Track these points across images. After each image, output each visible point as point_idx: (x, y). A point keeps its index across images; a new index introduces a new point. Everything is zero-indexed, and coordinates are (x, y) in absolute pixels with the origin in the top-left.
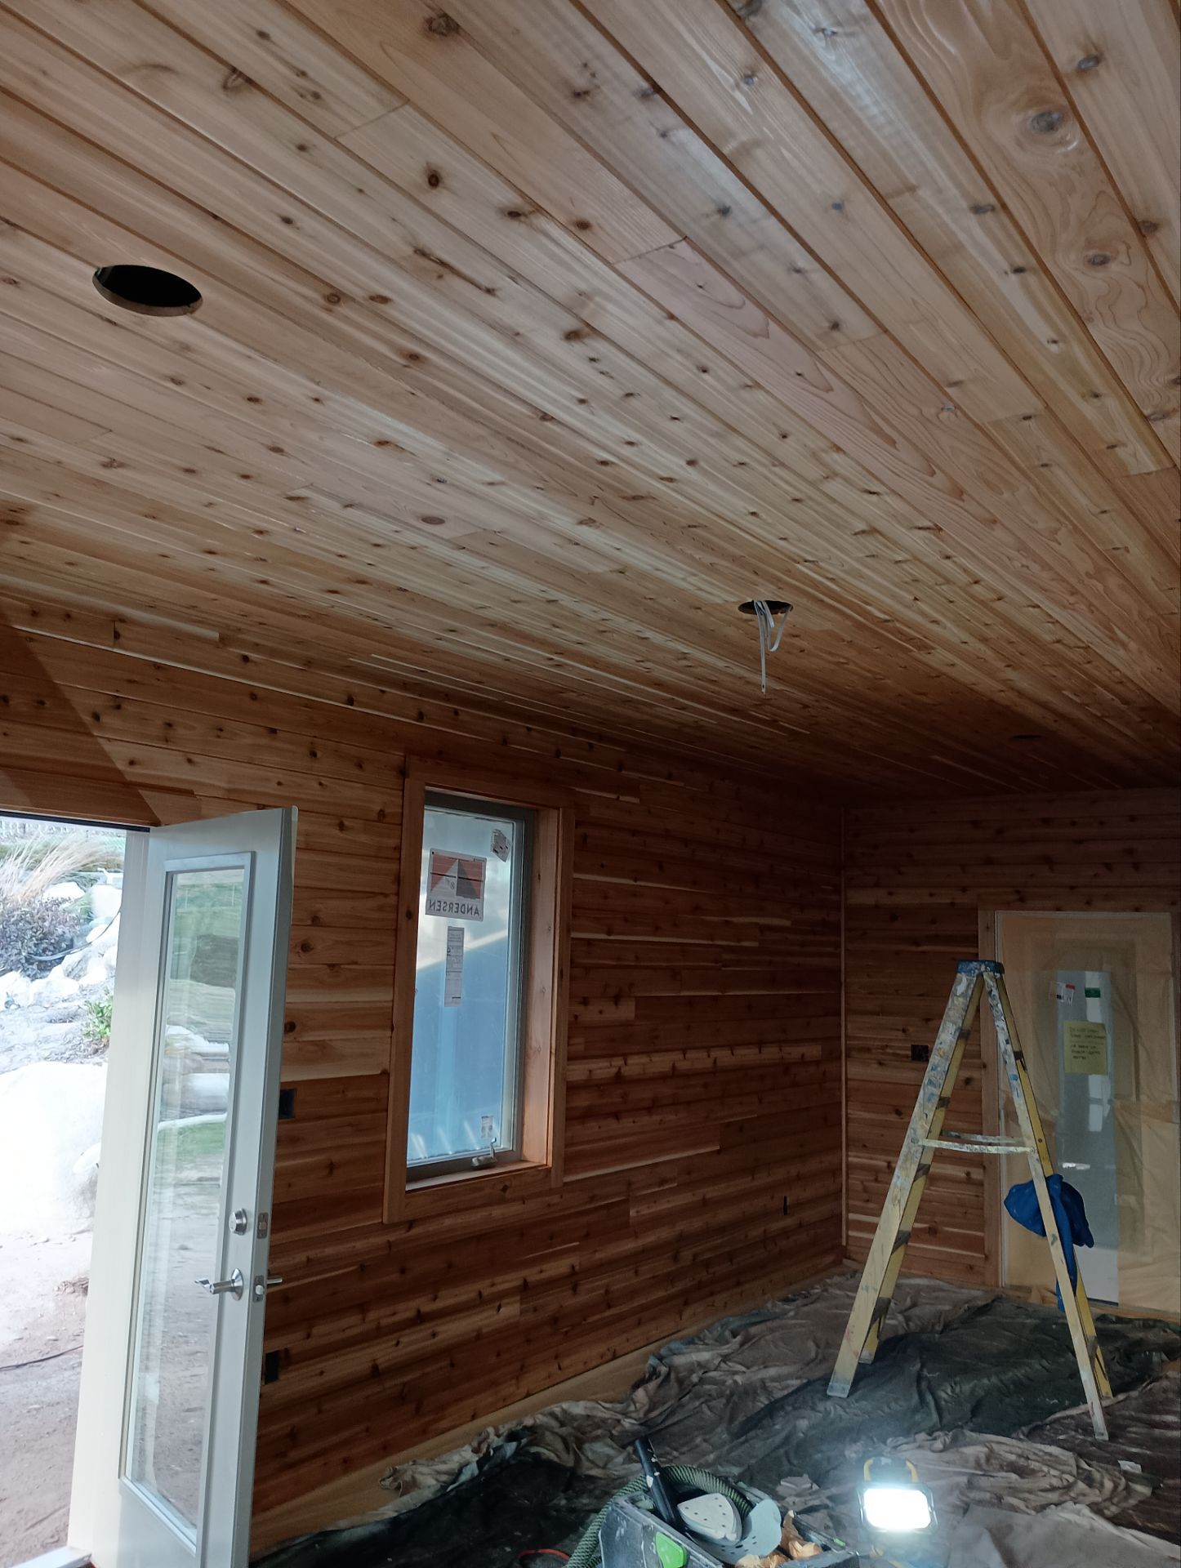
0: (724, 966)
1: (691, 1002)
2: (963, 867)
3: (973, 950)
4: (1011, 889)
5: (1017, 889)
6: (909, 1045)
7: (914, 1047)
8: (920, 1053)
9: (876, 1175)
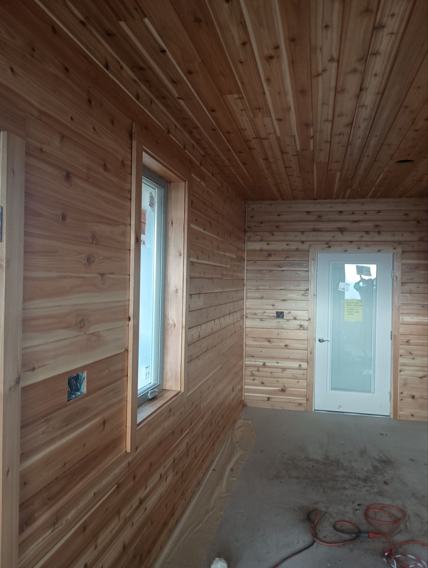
2: (303, 232)
3: (307, 269)
4: (324, 242)
5: (327, 242)
6: (275, 311)
7: (277, 312)
8: (280, 315)
9: (258, 368)
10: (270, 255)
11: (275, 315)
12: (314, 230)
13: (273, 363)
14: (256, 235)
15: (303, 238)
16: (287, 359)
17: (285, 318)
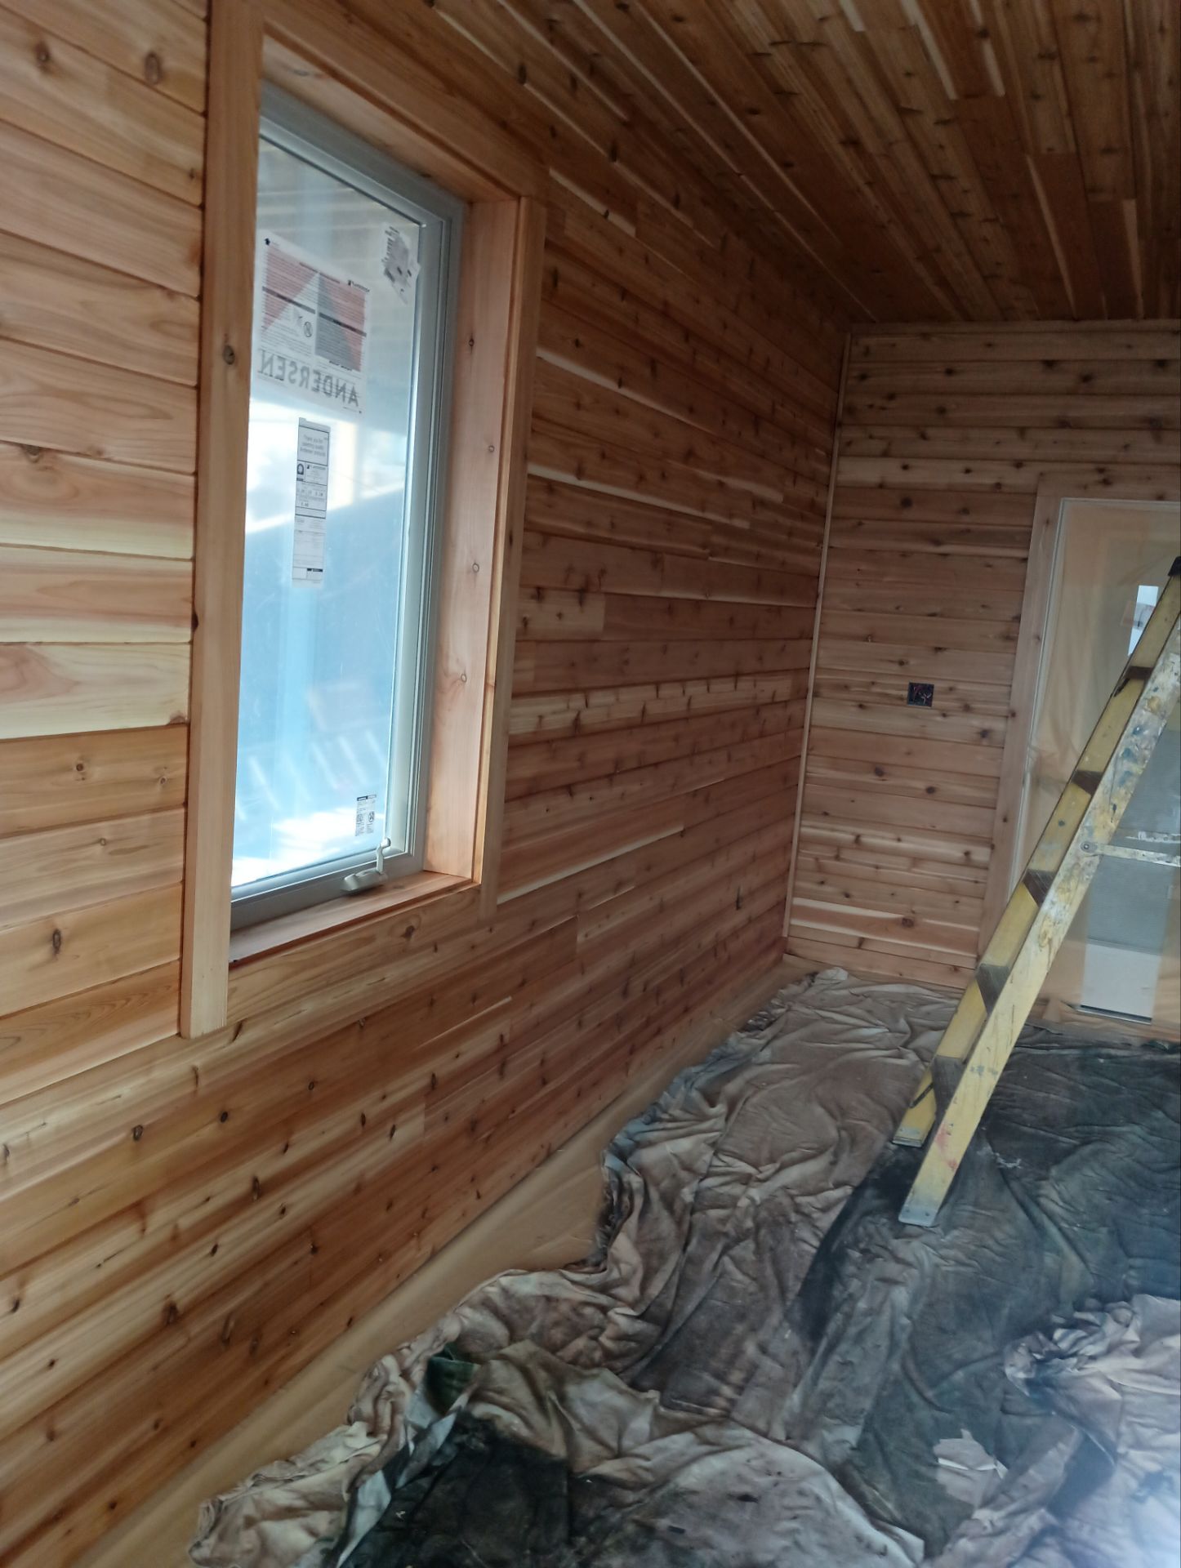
0: (711, 555)
1: (671, 606)
2: (1022, 431)
3: (1020, 554)
4: (1091, 466)
5: (1102, 466)
6: (906, 683)
7: (912, 686)
8: (920, 694)
9: (838, 849)
10: (906, 503)
11: (905, 693)
12: (1063, 424)
13: (883, 838)
14: (871, 437)
15: (1022, 450)
16: (929, 830)
17: (934, 703)
